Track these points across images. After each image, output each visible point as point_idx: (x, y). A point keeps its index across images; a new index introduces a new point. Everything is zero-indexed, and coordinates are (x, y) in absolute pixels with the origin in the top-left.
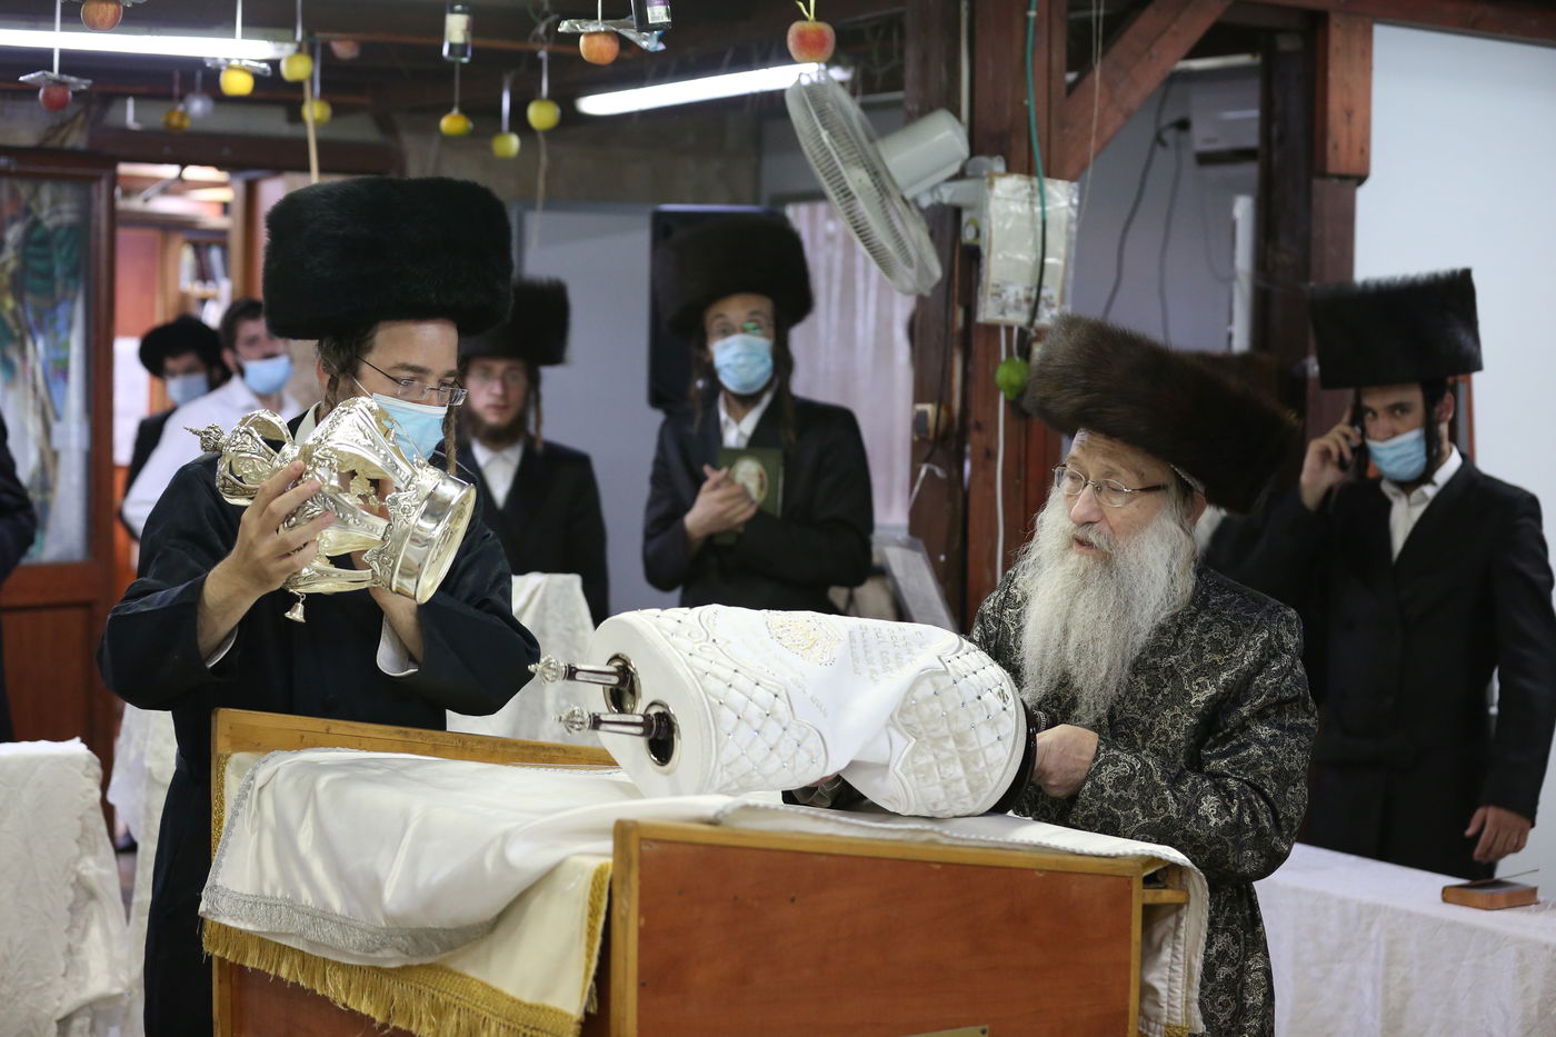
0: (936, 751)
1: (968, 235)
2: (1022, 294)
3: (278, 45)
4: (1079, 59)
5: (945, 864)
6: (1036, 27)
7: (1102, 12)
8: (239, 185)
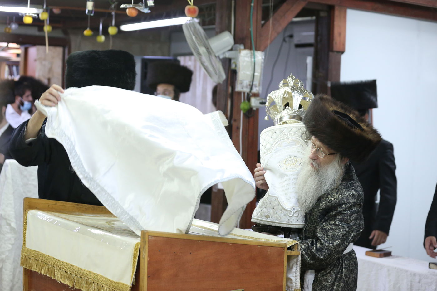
1: (233, 67)
2: (248, 83)
3: (38, 9)
4: (265, 17)
5: (233, 244)
6: (254, 9)
7: (273, 4)
8: (23, 48)
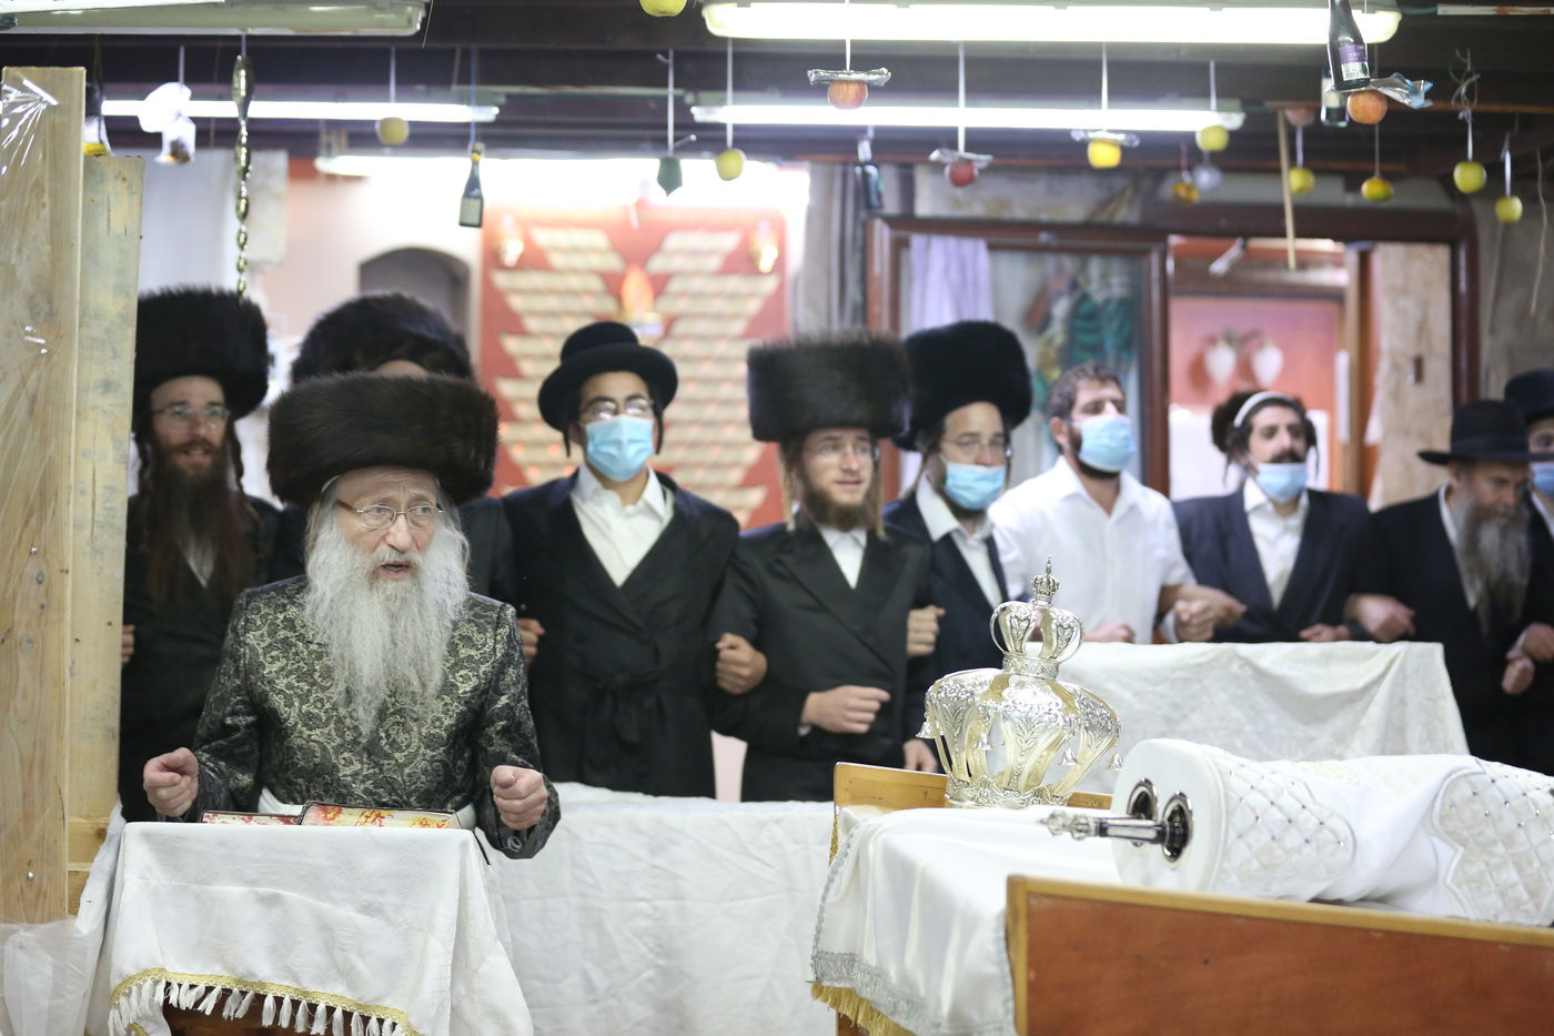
0: (1486, 857)
